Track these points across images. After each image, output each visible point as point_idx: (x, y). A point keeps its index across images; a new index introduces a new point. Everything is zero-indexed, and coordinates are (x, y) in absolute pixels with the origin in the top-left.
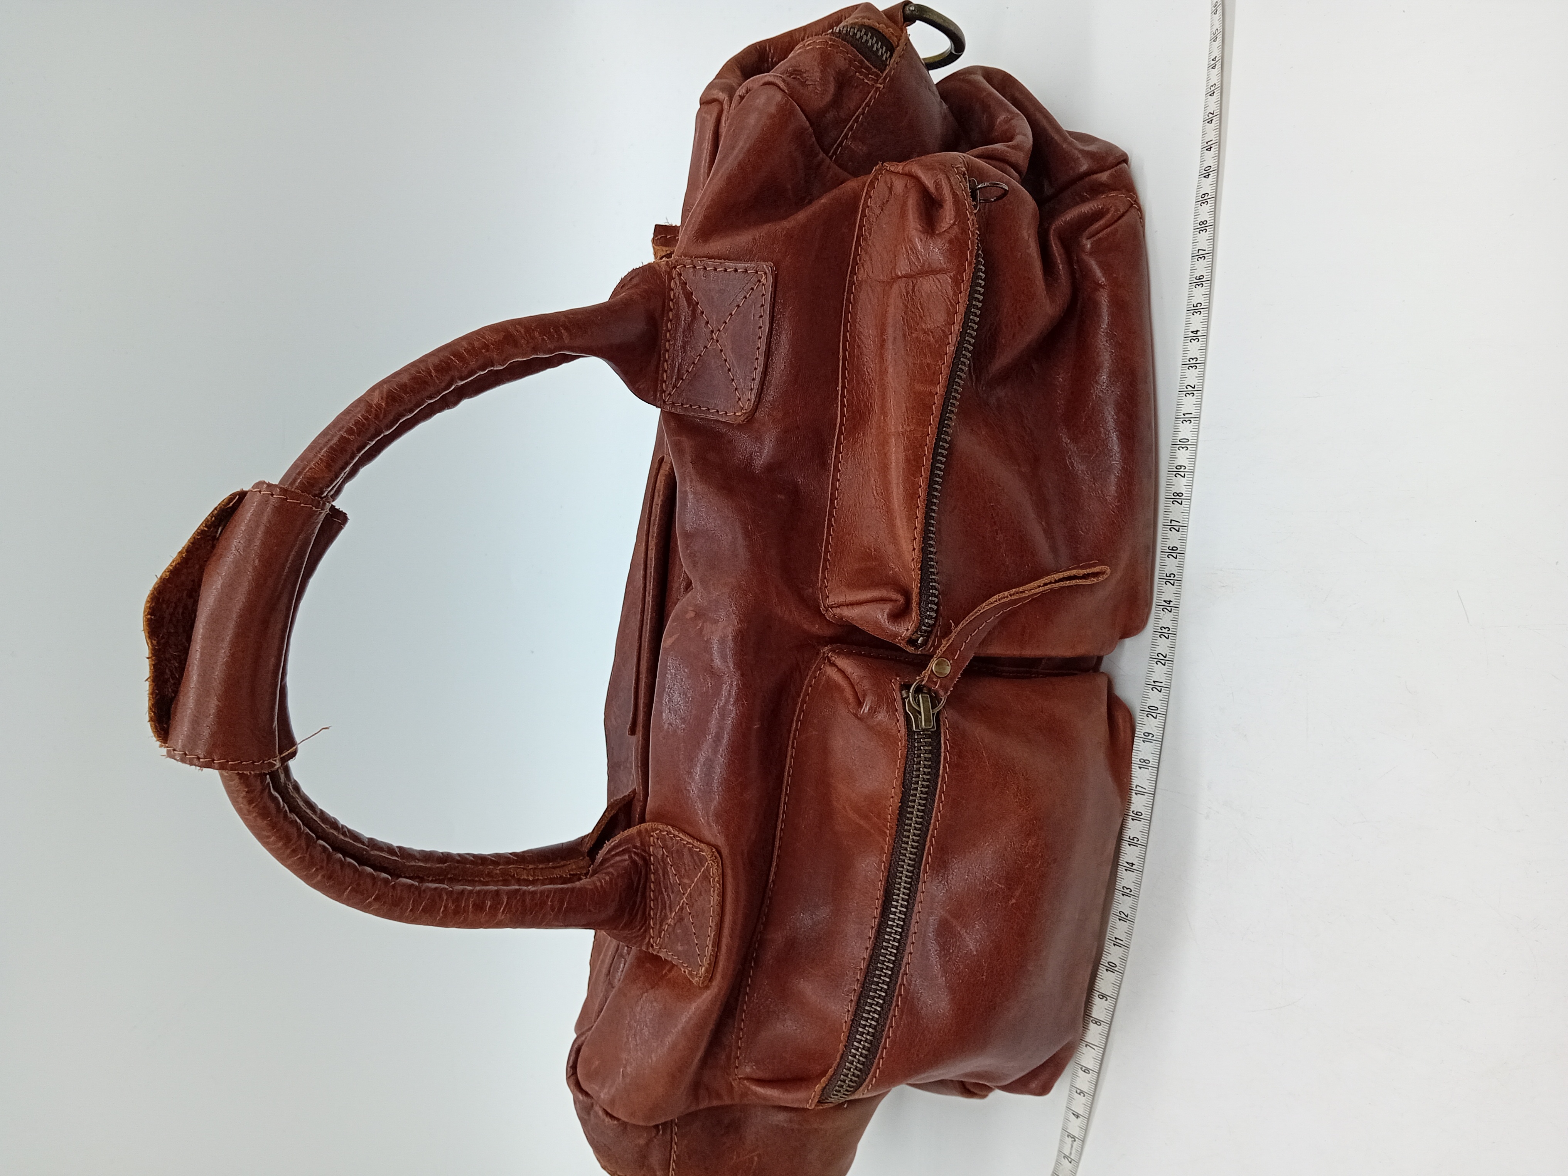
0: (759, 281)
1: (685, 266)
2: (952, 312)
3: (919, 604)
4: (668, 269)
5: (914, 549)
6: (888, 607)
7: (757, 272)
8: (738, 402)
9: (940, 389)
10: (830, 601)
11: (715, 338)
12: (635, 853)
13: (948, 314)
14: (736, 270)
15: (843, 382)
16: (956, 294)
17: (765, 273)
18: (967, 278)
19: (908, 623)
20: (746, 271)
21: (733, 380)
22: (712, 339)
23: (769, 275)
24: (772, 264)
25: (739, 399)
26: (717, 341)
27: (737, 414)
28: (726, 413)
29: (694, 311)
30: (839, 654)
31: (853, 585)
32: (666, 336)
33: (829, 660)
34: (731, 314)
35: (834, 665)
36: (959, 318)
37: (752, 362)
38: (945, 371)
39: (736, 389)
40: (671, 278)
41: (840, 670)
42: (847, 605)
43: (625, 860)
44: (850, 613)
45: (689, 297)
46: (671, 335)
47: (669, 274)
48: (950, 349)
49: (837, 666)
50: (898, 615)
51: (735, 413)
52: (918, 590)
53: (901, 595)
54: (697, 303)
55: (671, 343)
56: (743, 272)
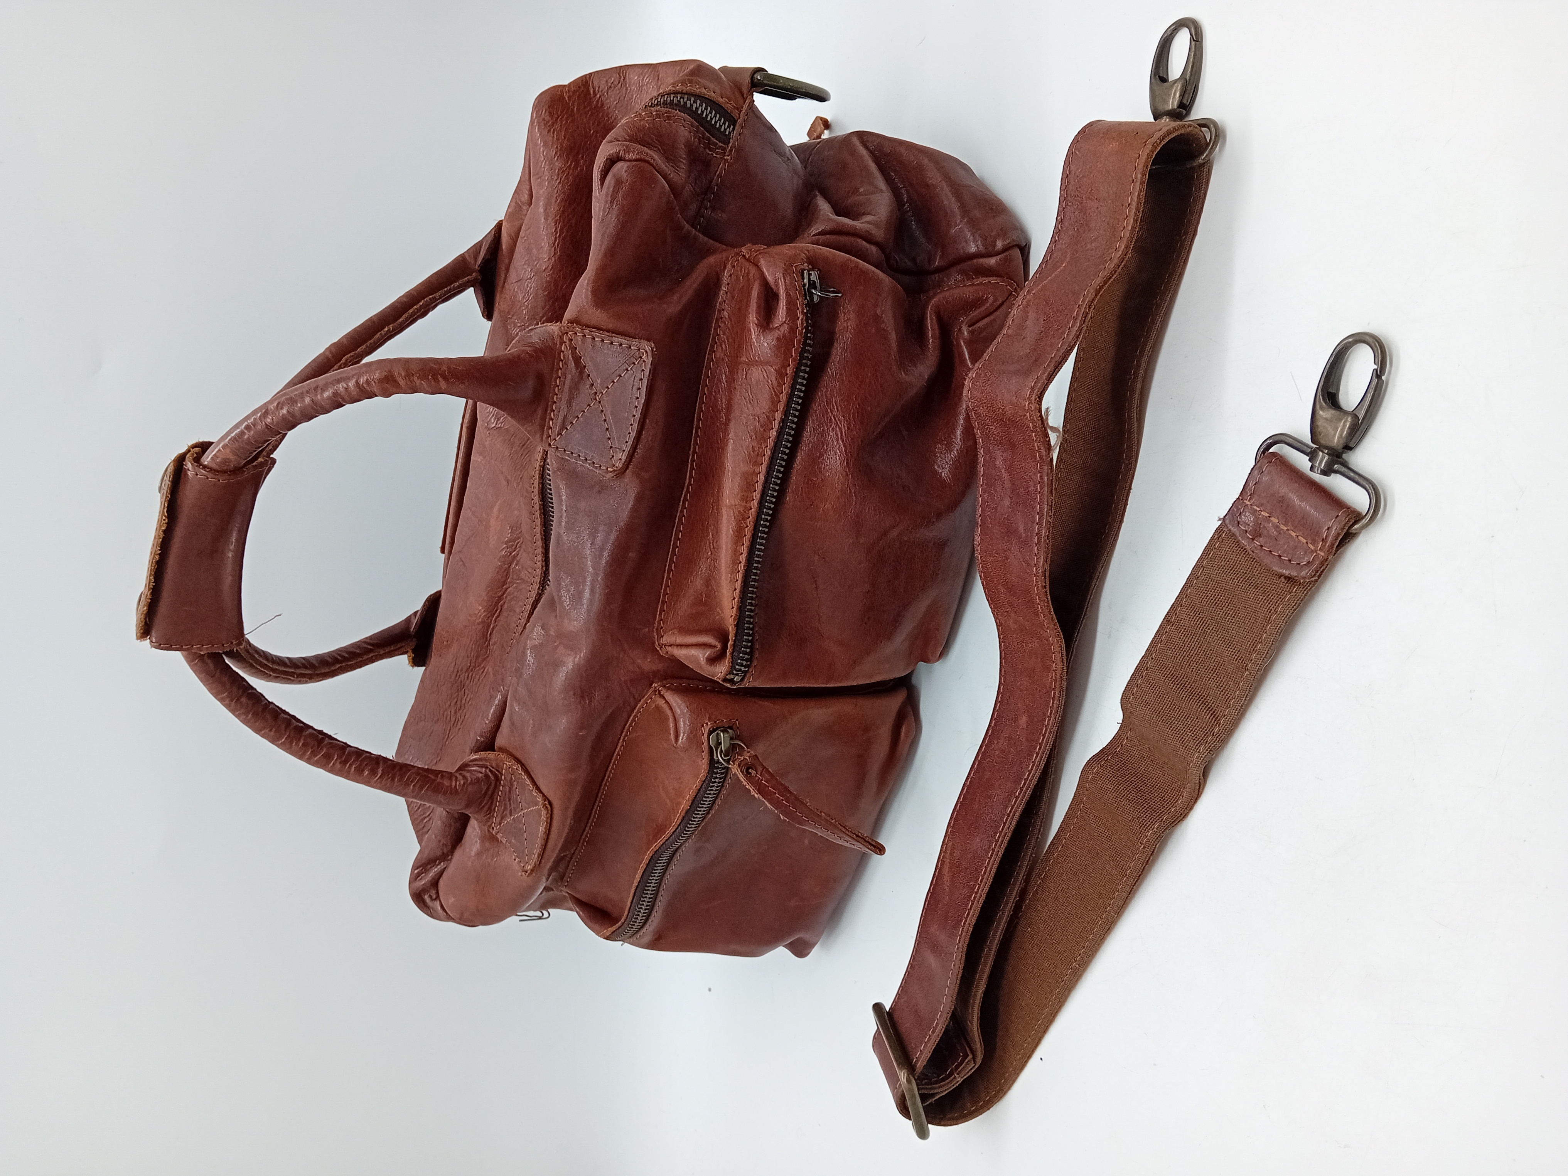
0: (641, 358)
1: (576, 333)
2: (776, 401)
3: (732, 654)
4: (561, 334)
5: (733, 608)
6: (708, 652)
7: (639, 350)
8: (611, 459)
9: (763, 469)
10: (664, 640)
11: (598, 399)
12: (490, 770)
13: (773, 402)
14: (621, 345)
15: (695, 448)
16: (780, 385)
17: (646, 352)
18: (791, 372)
19: (722, 667)
20: (630, 347)
21: (609, 439)
22: (596, 399)
23: (650, 354)
24: (653, 345)
25: (613, 456)
26: (600, 402)
27: (609, 469)
28: (600, 466)
29: (581, 373)
30: (668, 689)
31: (685, 630)
32: (554, 390)
33: (659, 693)
34: (614, 382)
35: (663, 697)
36: (781, 407)
37: (627, 427)
38: (768, 452)
39: (611, 447)
40: (562, 342)
41: (667, 702)
42: (677, 646)
43: (481, 773)
44: (680, 653)
45: (577, 360)
46: (558, 390)
47: (561, 338)
48: (774, 433)
49: (664, 698)
50: (713, 660)
51: (607, 468)
52: (733, 643)
53: (719, 642)
54: (585, 367)
55: (558, 396)
56: (627, 347)
